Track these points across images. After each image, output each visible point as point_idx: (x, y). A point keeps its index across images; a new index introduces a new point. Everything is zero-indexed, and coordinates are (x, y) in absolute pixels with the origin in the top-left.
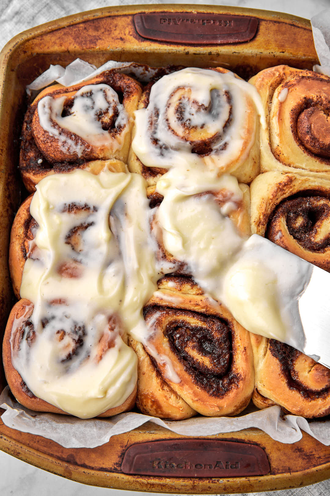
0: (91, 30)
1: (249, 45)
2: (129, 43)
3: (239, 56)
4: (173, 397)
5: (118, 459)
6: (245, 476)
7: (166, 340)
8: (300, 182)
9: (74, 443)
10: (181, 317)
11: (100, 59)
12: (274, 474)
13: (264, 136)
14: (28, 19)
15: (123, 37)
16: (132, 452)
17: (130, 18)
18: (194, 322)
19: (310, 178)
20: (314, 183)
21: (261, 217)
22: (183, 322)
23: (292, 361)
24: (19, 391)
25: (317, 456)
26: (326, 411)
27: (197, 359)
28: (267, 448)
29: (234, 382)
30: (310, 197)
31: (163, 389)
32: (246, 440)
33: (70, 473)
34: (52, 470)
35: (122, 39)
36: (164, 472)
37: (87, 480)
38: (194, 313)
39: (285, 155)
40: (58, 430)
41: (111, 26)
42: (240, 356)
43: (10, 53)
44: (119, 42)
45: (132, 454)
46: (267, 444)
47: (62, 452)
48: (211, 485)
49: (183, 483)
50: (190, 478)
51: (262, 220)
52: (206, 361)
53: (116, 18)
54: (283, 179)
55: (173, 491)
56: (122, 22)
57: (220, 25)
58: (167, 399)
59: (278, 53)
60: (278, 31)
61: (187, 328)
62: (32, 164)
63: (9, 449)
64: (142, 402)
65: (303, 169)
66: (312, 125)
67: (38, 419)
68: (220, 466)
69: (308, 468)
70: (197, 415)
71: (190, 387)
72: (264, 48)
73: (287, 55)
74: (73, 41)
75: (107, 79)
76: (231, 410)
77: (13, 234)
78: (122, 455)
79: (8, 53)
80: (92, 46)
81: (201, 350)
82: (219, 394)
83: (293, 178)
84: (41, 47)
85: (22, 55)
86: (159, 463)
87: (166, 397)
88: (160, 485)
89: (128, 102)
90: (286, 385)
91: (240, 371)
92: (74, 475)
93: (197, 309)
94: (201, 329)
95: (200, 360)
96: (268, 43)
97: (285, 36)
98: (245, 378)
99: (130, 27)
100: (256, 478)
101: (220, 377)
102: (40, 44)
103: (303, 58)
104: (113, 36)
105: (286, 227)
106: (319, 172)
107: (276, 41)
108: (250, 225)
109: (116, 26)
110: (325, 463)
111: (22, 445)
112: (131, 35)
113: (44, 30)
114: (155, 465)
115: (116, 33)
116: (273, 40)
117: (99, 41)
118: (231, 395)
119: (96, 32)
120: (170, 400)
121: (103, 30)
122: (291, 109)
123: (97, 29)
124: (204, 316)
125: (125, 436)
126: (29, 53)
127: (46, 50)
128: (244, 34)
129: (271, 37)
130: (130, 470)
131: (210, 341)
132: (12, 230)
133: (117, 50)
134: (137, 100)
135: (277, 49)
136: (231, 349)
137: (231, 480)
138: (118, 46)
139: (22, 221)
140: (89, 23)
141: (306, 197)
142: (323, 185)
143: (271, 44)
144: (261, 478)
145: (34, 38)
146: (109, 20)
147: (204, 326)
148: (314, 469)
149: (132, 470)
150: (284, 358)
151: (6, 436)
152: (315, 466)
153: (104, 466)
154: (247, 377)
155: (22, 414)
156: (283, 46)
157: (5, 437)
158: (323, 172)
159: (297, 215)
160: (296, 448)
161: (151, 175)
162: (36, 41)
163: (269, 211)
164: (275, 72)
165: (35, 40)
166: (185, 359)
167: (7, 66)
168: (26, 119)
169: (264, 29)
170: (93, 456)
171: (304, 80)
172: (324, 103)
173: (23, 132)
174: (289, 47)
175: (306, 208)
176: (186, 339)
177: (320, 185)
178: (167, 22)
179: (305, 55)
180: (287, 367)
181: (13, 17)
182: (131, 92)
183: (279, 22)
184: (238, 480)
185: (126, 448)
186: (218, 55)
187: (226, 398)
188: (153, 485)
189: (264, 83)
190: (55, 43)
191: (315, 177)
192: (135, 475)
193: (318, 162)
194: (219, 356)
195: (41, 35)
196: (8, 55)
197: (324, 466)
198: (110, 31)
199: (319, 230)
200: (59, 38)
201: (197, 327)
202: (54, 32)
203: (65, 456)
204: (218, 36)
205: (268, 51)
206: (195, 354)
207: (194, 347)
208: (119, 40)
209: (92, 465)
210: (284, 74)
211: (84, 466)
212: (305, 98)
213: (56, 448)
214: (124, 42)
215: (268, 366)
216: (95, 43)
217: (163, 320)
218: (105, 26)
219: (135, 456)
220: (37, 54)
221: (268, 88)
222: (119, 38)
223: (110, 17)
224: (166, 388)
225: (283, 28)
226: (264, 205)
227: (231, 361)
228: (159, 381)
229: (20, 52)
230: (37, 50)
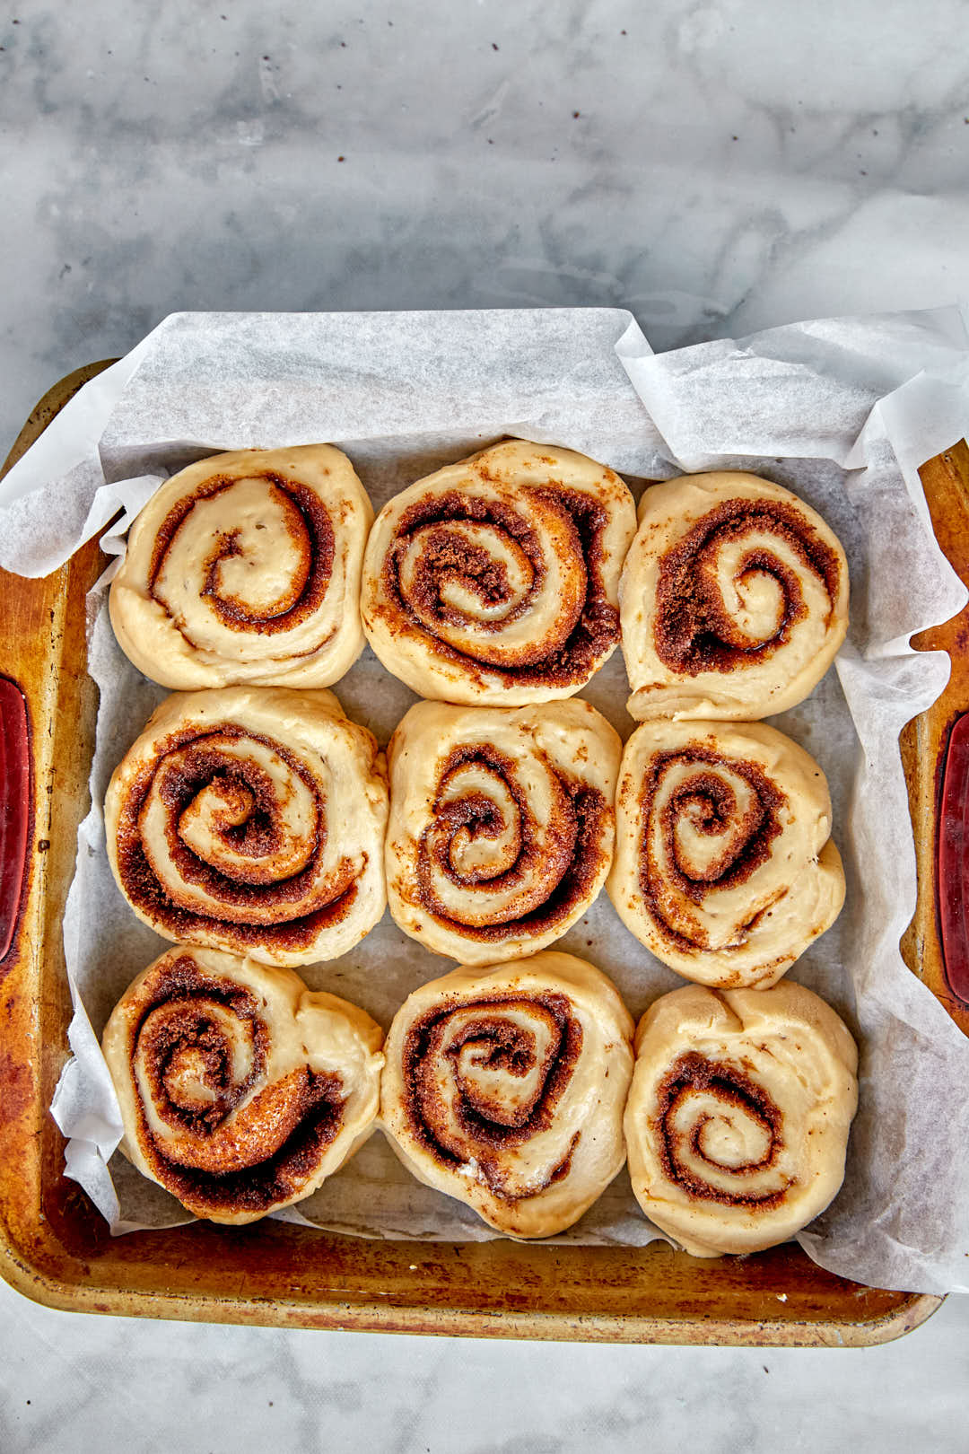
1: (33, 697)
2: (21, 986)
11: (52, 1053)
28: (956, 707)
32: (939, 749)
35: (10, 1004)
44: (17, 1011)
46: (949, 707)
59: (55, 628)
72: (40, 659)
74: (12, 1123)
79: (44, 1284)
80: (24, 1076)
84: (25, 1203)
85: (47, 1247)
96: (28, 651)
97: (11, 609)
102: (19, 1205)
107: (24, 630)
116: (22, 638)
117: (14, 1060)
126: (40, 1232)
127: (33, 1191)
129: (12, 642)
133: (36, 1015)
135: (45, 629)
138: (31, 1012)
143: (30, 643)
156: (36, 615)
160: (957, 646)
162: (12, 1216)
165: (9, 1219)
174: (41, 601)
185: (955, 1000)
186: (53, 770)
190: (16, 1169)
196: (49, 1284)
205: (49, 651)
208: (13, 1011)
214: (19, 997)
220: (41, 1210)
222: (7, 1010)
229: (40, 1255)
230: (33, 1212)
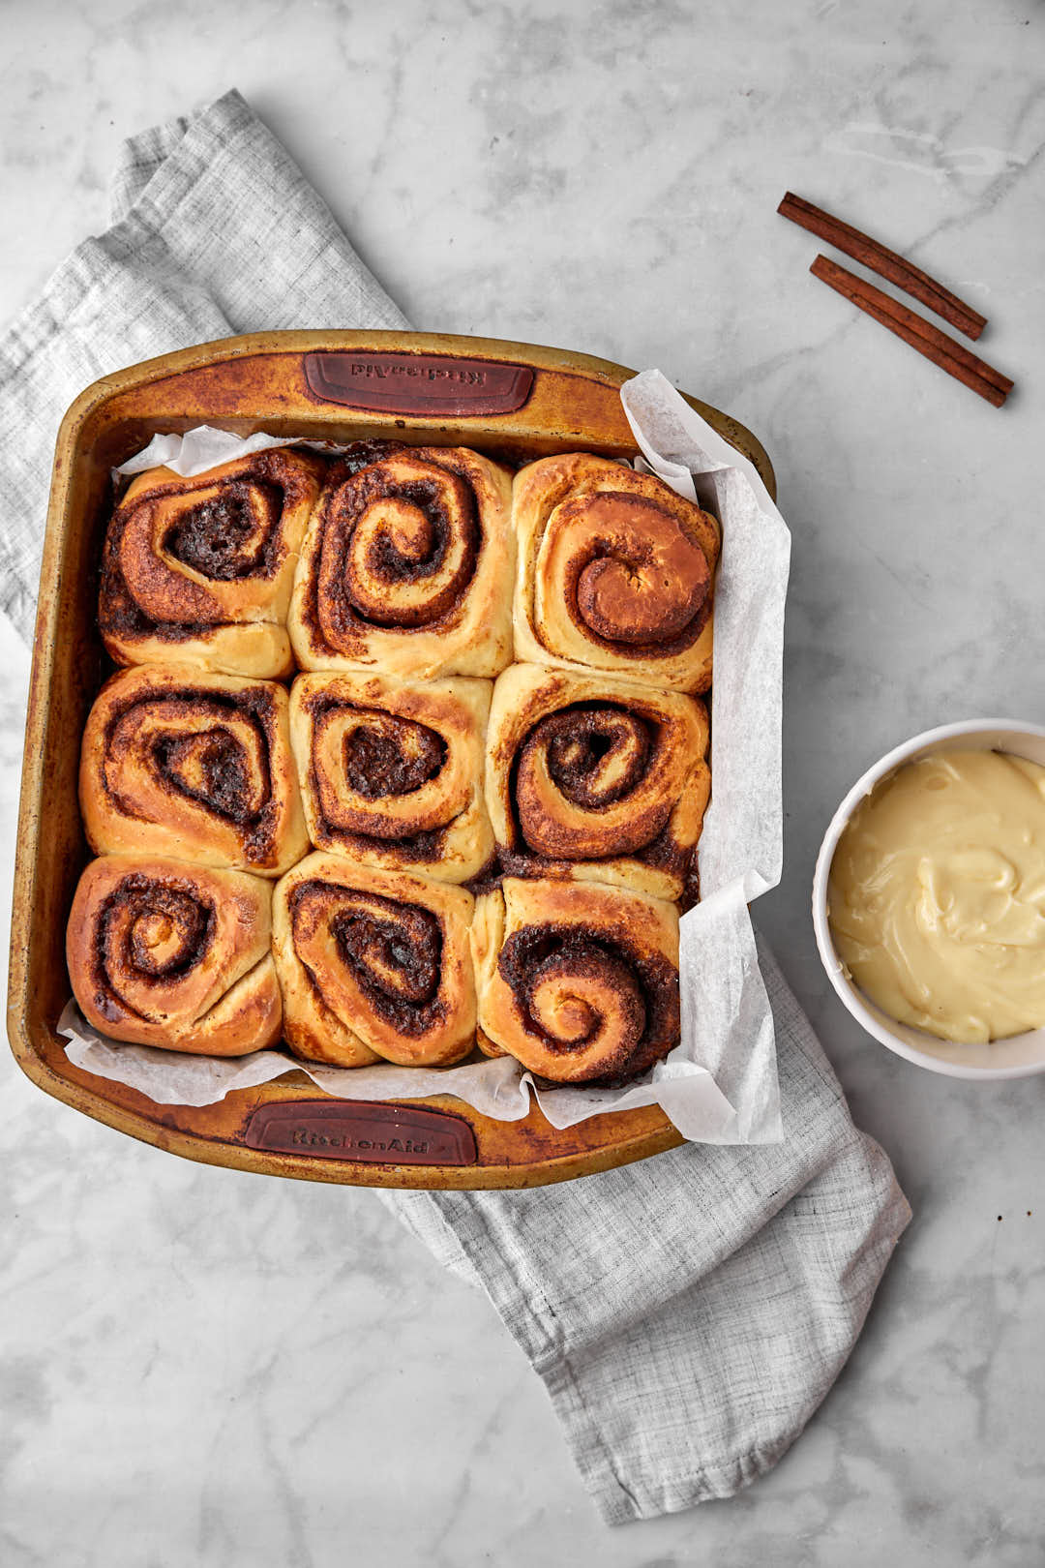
0: (226, 380)
1: (515, 417)
2: (296, 406)
3: (497, 436)
4: (340, 1032)
5: (242, 1125)
6: (437, 1165)
7: (332, 940)
8: (575, 687)
9: (172, 1097)
10: (361, 905)
11: (246, 428)
12: (483, 1166)
13: (521, 603)
14: (118, 329)
15: (286, 394)
16: (263, 1116)
17: (299, 358)
18: (380, 913)
19: (595, 681)
20: (601, 690)
21: (503, 745)
22: (362, 912)
23: (531, 990)
24: (91, 1009)
25: (554, 1143)
26: (582, 1072)
27: (381, 975)
28: (477, 1124)
29: (439, 1016)
30: (595, 712)
31: (323, 1019)
32: (445, 1109)
33: (167, 1143)
34: (138, 1136)
35: (282, 398)
36: (310, 1149)
37: (193, 1154)
38: (381, 900)
39: (552, 640)
40: (151, 1075)
41: (264, 374)
42: (450, 973)
43: (81, 423)
44: (278, 403)
45: (262, 1119)
46: (477, 1119)
47: (155, 1109)
48: (383, 1174)
49: (340, 1168)
50: (351, 1161)
51: (505, 751)
52: (396, 978)
53: (274, 358)
54: (544, 682)
55: (323, 1178)
56: (282, 366)
57: (462, 381)
58: (330, 1035)
59: (567, 434)
60: (570, 393)
61: (369, 922)
62: (118, 620)
63: (73, 1101)
64: (291, 1036)
65: (583, 664)
66: (599, 595)
67: (121, 1055)
68: (398, 1146)
69: (537, 1162)
70: (381, 1062)
71: (366, 1018)
72: (542, 424)
73: (583, 437)
74: (195, 399)
75: (257, 467)
76: (435, 1058)
77: (86, 745)
78: (248, 1120)
79: (77, 422)
80: (229, 409)
81: (390, 960)
82: (412, 1032)
83: (563, 682)
84: (136, 407)
85: (104, 423)
86: (304, 1135)
87: (327, 1031)
88: (302, 1168)
89: (290, 516)
90: (521, 1027)
91: (449, 998)
92: (174, 1146)
93: (385, 893)
94: (391, 925)
95: (385, 977)
96: (549, 415)
97: (582, 402)
98: (456, 1010)
99: (298, 376)
100: (453, 1169)
101: (418, 1005)
102: (135, 404)
103: (615, 444)
104: (267, 391)
105: (544, 765)
106: (613, 670)
107: (565, 412)
108: (485, 757)
109: (272, 373)
110: (565, 1156)
111: (93, 1096)
112: (299, 392)
113: (141, 378)
114: (298, 1137)
115: (273, 387)
116: (559, 410)
117: (241, 401)
118: (434, 1035)
119: (237, 384)
120: (335, 1037)
121: (248, 381)
122: (568, 559)
123: (237, 378)
124: (397, 905)
125: (255, 1092)
126: (115, 418)
127: (145, 412)
128: (504, 399)
129: (556, 403)
130: (258, 1143)
131: (406, 946)
132: (85, 739)
133: (274, 417)
134: (306, 513)
135: (566, 428)
136: (438, 961)
137: (413, 1168)
138: (277, 412)
139: (102, 725)
140: (223, 367)
141: (587, 711)
142: (619, 693)
143: (555, 416)
144: (461, 1170)
145: (123, 393)
146: (260, 362)
147: (398, 921)
148: (547, 1163)
149: (262, 1141)
150: (518, 985)
151: (70, 1081)
152: (549, 1158)
153: (219, 1135)
154: (460, 1009)
155: (96, 1045)
156: (577, 421)
157: (68, 1083)
158: (619, 670)
159: (568, 743)
160: (523, 1128)
161: (324, 651)
162: (127, 398)
163: (518, 736)
164: (557, 474)
165: (125, 396)
166: (361, 973)
167: (76, 448)
168: (110, 534)
169: (545, 388)
170: (203, 1118)
171: (600, 502)
172: (630, 549)
173: (105, 558)
174: (588, 426)
175: (586, 732)
176: (365, 941)
177: (612, 692)
178: (365, 372)
179: (617, 440)
180: (524, 999)
181: (91, 322)
182: (297, 498)
183: (573, 376)
184: (425, 1171)
185: (255, 1109)
186: (458, 431)
187: (424, 1039)
188: (292, 1168)
189: (532, 496)
190: (161, 401)
191: (605, 679)
192: (266, 1151)
193: (610, 654)
194: (417, 972)
195: (138, 388)
197: (563, 1159)
198: (261, 383)
199: (603, 771)
200: (169, 393)
201: (384, 922)
202: (161, 383)
203: (159, 1116)
204: (457, 401)
205: (550, 430)
206: (379, 967)
207: (376, 956)
208: (278, 400)
209: (200, 1131)
210: (574, 477)
211: (188, 1133)
212: (596, 539)
213: (146, 1103)
214: (287, 405)
215: (494, 993)
216: (234, 403)
217: (329, 907)
218: (252, 373)
219: (267, 1122)
220: (130, 419)
221: (538, 508)
222: (278, 396)
223: (262, 355)
224: (328, 1017)
225: (581, 388)
226: (509, 727)
227: (437, 980)
228: (317, 1005)
229: (98, 419)
230: (129, 412)
